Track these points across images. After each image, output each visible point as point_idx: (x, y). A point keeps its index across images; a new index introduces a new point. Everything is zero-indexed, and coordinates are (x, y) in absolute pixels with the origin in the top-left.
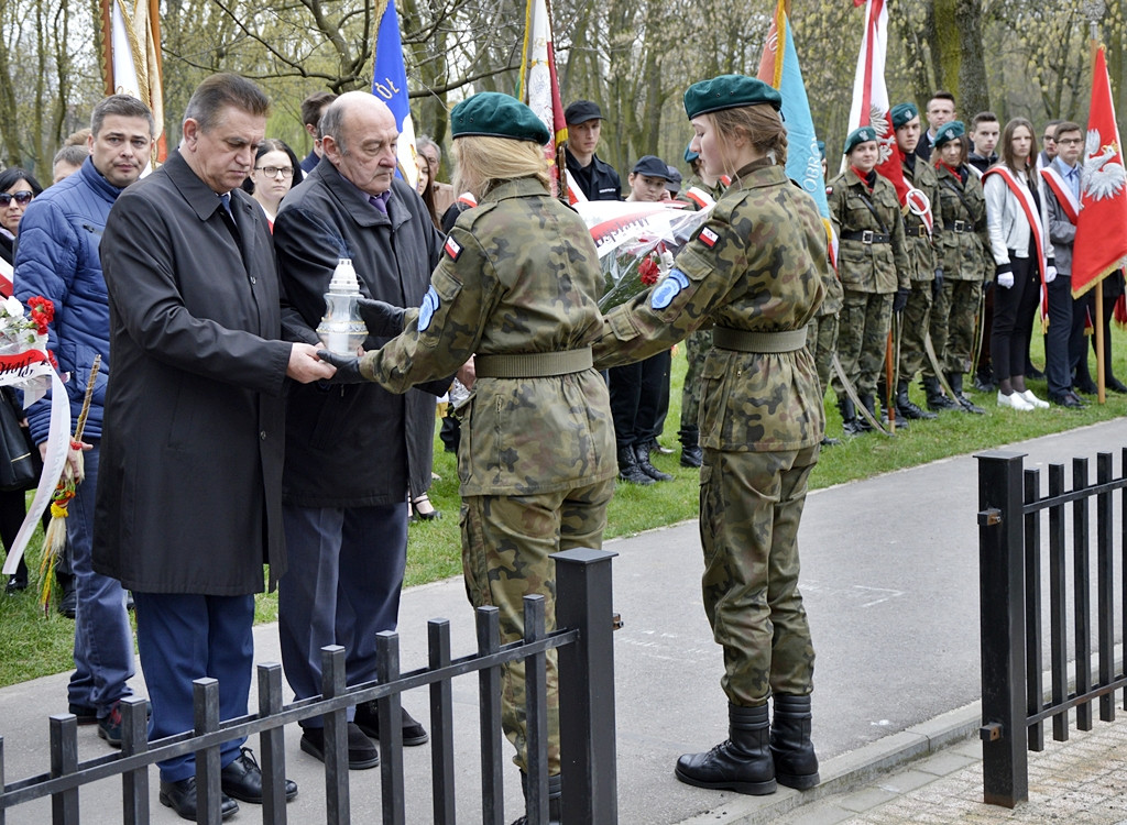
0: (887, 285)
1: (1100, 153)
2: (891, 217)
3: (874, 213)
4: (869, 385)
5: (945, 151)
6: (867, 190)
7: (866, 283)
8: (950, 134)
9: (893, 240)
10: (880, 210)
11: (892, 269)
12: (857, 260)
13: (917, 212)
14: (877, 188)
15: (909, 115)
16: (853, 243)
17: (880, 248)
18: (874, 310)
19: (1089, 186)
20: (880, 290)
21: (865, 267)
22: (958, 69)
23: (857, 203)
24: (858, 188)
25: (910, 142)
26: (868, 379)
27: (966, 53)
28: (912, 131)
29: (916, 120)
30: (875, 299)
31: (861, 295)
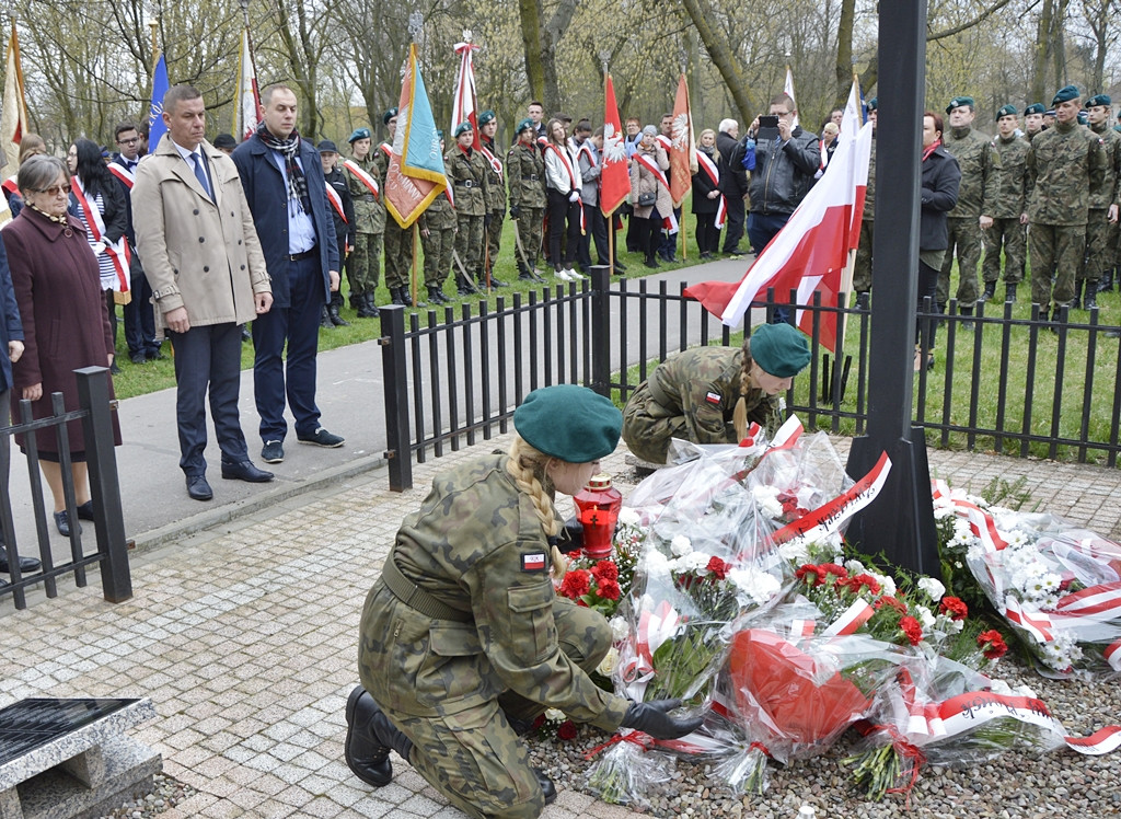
0: (479, 211)
1: (614, 136)
2: (481, 173)
3: (472, 171)
4: (472, 269)
5: (524, 135)
6: (467, 158)
7: (469, 210)
8: (527, 125)
9: (482, 186)
10: (475, 169)
11: (482, 202)
12: (463, 197)
13: (497, 171)
14: (473, 157)
15: (490, 117)
16: (461, 188)
17: (475, 190)
18: (474, 225)
19: (609, 155)
20: (476, 214)
21: (467, 201)
22: (542, 89)
23: (462, 165)
24: (462, 156)
25: (491, 132)
26: (472, 266)
27: (546, 79)
28: (492, 126)
29: (494, 120)
30: (473, 218)
31: (467, 216)
